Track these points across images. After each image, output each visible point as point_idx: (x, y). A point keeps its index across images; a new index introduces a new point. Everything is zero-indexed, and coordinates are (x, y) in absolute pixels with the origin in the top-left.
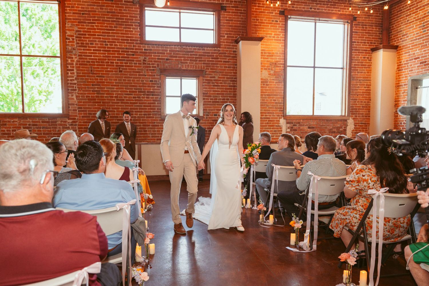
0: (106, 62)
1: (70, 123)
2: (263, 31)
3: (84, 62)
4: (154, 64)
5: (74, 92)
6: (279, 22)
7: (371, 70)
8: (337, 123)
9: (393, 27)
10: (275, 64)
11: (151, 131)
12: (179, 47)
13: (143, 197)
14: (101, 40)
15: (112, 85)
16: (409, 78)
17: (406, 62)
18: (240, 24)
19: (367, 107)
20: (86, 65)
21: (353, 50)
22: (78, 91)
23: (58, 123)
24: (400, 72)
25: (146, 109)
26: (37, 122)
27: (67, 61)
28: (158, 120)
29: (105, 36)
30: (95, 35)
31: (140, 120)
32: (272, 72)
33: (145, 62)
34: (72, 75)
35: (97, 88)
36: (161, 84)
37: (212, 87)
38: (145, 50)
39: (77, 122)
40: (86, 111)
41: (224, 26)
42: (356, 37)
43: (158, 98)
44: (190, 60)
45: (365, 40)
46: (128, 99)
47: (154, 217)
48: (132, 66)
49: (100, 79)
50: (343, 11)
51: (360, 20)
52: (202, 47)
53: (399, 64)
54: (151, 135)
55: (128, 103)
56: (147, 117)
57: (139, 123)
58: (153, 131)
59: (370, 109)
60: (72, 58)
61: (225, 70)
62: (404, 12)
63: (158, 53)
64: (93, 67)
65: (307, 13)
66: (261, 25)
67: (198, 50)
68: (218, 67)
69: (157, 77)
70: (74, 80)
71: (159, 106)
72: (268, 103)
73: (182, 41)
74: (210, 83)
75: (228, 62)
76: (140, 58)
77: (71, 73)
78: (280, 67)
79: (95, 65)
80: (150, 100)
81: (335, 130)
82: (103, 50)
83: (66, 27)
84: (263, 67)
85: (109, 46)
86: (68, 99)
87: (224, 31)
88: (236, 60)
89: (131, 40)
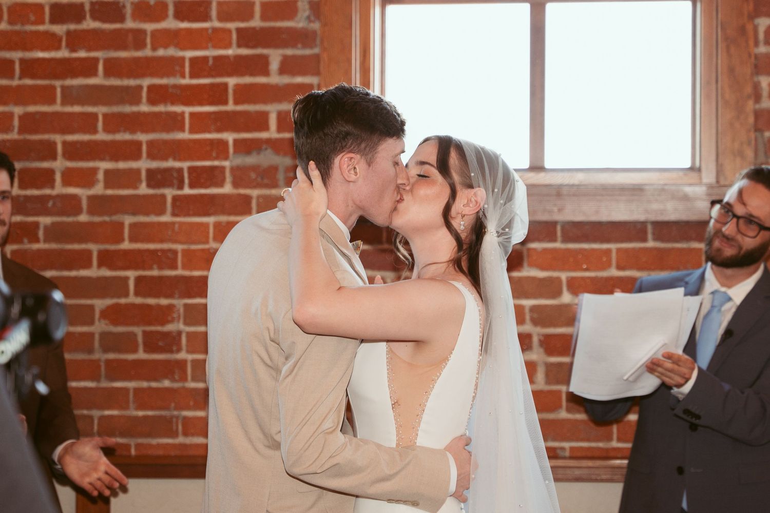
25: (175, 122)
31: (116, 233)
56: (182, 205)
57: (106, 259)
80: (218, 38)
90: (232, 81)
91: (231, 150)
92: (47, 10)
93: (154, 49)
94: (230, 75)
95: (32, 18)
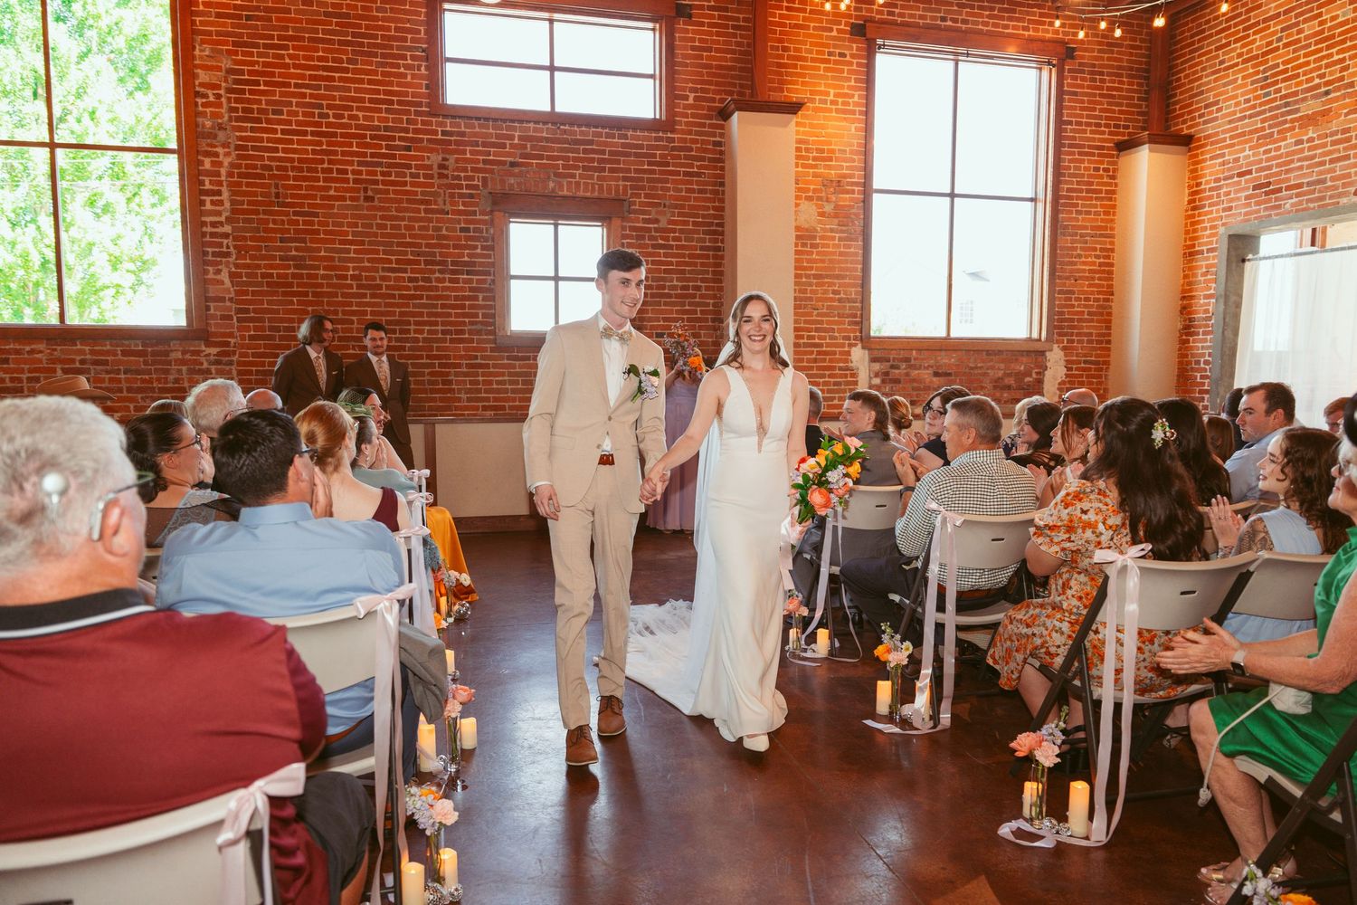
0: (324, 171)
1: (212, 358)
2: (804, 84)
3: (255, 167)
4: (472, 178)
5: (224, 260)
6: (848, 58)
7: (1114, 207)
8: (1017, 360)
9: (1179, 79)
10: (838, 185)
11: (465, 382)
12: (550, 126)
13: (442, 580)
14: (307, 100)
15: (342, 242)
16: (1221, 230)
17: (1213, 185)
18: (732, 60)
19: (1102, 314)
20: (261, 176)
21: (1064, 146)
22: (234, 257)
23: (174, 356)
24: (1197, 212)
25: (449, 315)
26: (107, 353)
27: (202, 163)
28: (484, 350)
29: (319, 88)
30: (289, 85)
31: (431, 349)
32: (828, 208)
33: (445, 172)
34: (217, 208)
35: (297, 249)
36: (493, 241)
37: (650, 250)
38: (444, 133)
39: (234, 353)
40: (261, 320)
41: (686, 65)
42: (1075, 108)
43: (484, 281)
44: (584, 168)
45: (1100, 118)
46: (392, 283)
47: (474, 639)
48: (405, 184)
49: (305, 223)
50: (1036, 30)
51: (1086, 57)
52: (619, 129)
53: (1195, 189)
54: (463, 396)
55: (393, 296)
56: (452, 341)
57: (428, 357)
58: (471, 383)
59: (1110, 321)
60: (216, 155)
61: (688, 199)
62: (1211, 36)
63: (484, 145)
64: (283, 186)
65: (932, 31)
66: (795, 66)
67: (608, 136)
68: (668, 189)
69: (482, 217)
70: (221, 224)
71: (490, 307)
72: (819, 300)
73: (559, 109)
74: (643, 238)
75: (698, 175)
76: (428, 158)
77: (212, 201)
78: (853, 192)
79: (288, 178)
80: (462, 289)
81: (1011, 381)
82: (313, 133)
83: (194, 57)
84: (802, 193)
85: (331, 120)
86: (206, 282)
87: (687, 81)
88: (722, 169)
89: (400, 103)
93: (442, 292)
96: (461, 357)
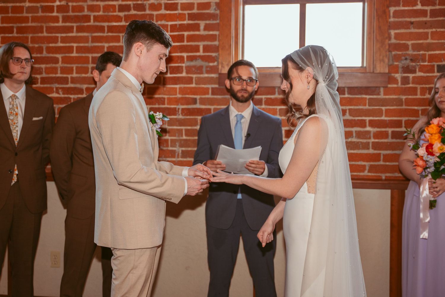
11: (180, 132)
28: (206, 91)
46: (101, 13)
54: (179, 150)
55: (101, 29)
58: (188, 133)
71: (212, 38)
80: (181, 17)
90: (186, 34)
91: (185, 60)
92: (117, 7)
93: (157, 21)
94: (185, 31)
95: (112, 10)
96: (177, 101)
